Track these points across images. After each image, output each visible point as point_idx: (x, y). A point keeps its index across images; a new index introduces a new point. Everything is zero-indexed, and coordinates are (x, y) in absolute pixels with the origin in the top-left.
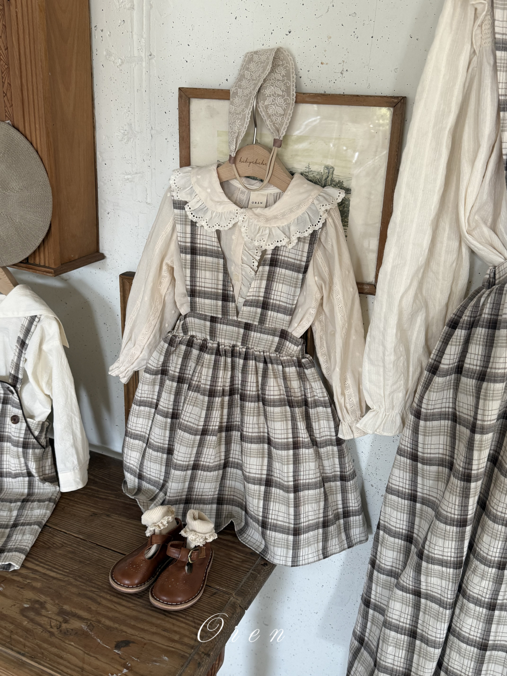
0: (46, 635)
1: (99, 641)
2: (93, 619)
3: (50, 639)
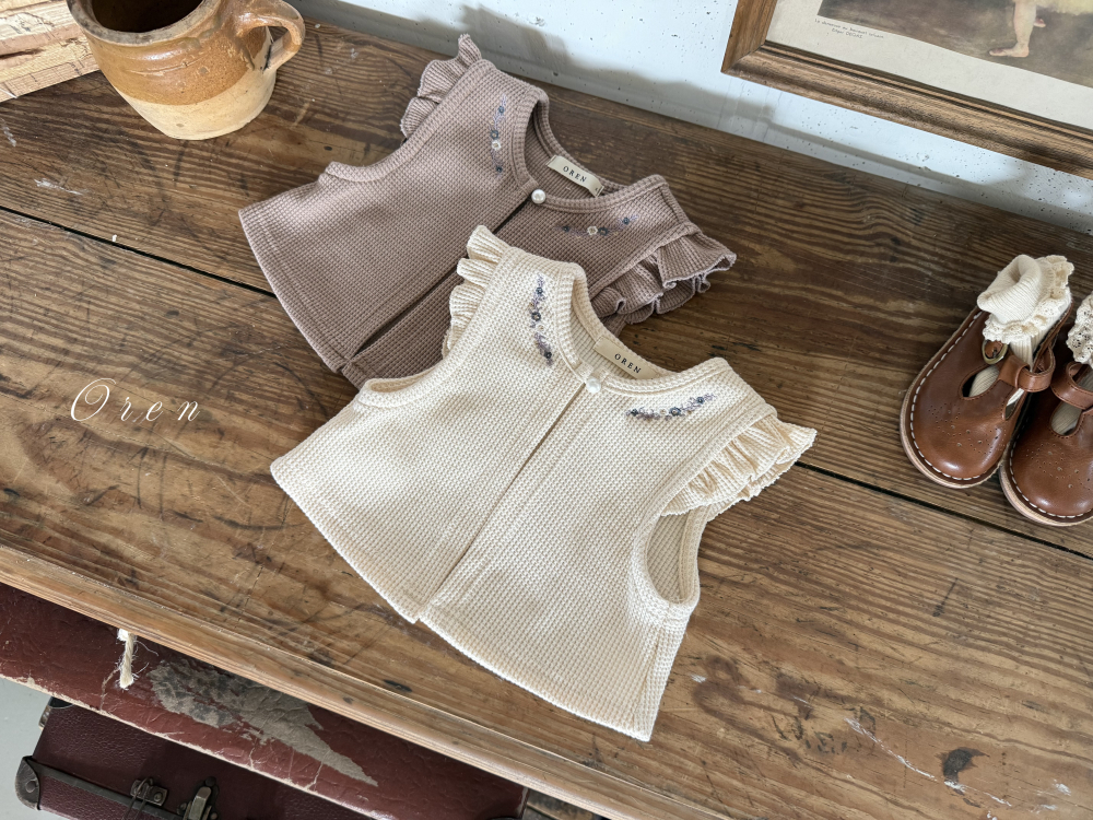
0: (781, 761)
1: (903, 761)
2: (863, 696)
3: (794, 771)
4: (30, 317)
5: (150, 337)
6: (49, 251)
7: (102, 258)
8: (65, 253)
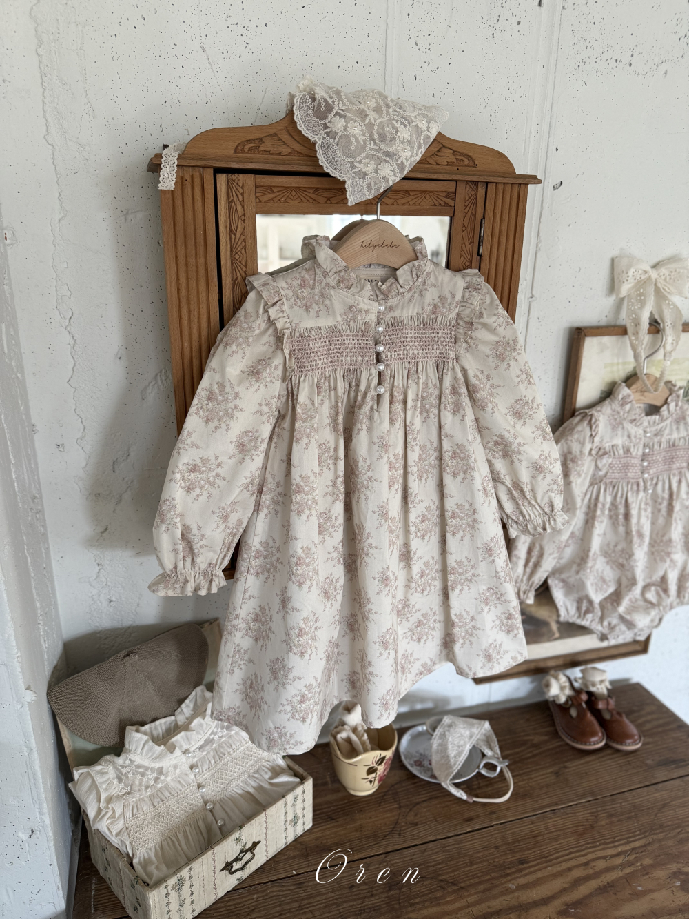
5: (351, 904)
6: (266, 898)
7: (296, 884)
8: (275, 894)
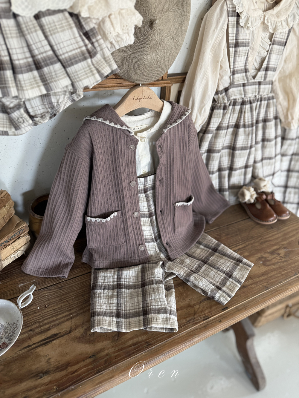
1: (296, 249)
4: (51, 315)
